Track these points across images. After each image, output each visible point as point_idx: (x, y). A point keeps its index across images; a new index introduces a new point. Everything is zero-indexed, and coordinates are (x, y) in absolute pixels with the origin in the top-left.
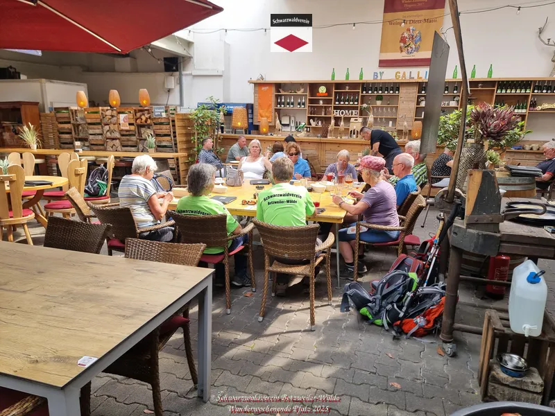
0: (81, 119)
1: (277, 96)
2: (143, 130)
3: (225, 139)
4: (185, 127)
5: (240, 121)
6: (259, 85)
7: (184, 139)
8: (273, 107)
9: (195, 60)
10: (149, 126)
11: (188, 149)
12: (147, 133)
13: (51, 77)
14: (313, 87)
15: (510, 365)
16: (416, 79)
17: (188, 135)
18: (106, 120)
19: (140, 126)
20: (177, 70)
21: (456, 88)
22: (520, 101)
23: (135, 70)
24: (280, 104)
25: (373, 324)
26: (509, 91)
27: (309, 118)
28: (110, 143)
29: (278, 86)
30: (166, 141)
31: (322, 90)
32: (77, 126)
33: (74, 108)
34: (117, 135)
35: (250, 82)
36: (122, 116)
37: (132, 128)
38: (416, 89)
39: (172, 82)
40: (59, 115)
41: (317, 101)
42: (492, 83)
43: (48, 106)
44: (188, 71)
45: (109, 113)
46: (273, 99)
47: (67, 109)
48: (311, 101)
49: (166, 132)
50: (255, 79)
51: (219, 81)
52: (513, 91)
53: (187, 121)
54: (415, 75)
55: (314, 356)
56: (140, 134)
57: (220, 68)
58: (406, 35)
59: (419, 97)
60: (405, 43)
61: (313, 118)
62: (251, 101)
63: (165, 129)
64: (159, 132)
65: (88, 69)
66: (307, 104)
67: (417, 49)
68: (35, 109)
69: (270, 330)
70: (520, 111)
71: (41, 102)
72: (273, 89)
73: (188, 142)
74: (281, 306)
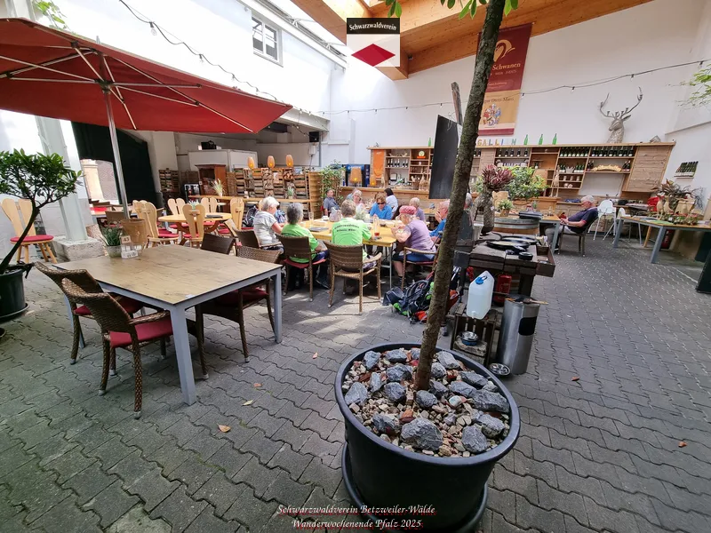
0: (251, 176)
1: (387, 159)
2: (288, 183)
3: (344, 190)
4: (315, 182)
5: (356, 177)
6: (373, 150)
7: (315, 190)
8: (384, 167)
9: (331, 133)
10: (292, 181)
11: (318, 197)
12: (290, 185)
13: (234, 148)
14: (415, 152)
15: (466, 338)
16: (494, 146)
17: (318, 187)
18: (265, 177)
19: (286, 181)
20: (318, 141)
21: (526, 153)
22: (579, 163)
23: (291, 142)
24: (390, 164)
25: (402, 314)
26: (570, 155)
27: (411, 175)
28: (268, 193)
29: (389, 151)
30: (302, 191)
31: (422, 154)
32: (248, 181)
33: (246, 169)
34: (272, 187)
35: (368, 149)
36: (275, 174)
37: (281, 182)
38: (494, 153)
39: (314, 149)
40: (237, 173)
41: (416, 163)
42: (556, 149)
43: (231, 168)
44: (325, 141)
45: (267, 172)
46: (385, 161)
47: (242, 169)
48: (413, 163)
49: (302, 185)
50: (372, 146)
51: (347, 148)
52: (574, 155)
53: (318, 177)
54: (493, 142)
55: (354, 328)
56: (286, 186)
57: (348, 139)
58: (488, 111)
59: (496, 159)
60: (487, 117)
61: (414, 175)
62: (368, 162)
63: (301, 183)
64: (298, 185)
65: (260, 142)
66: (409, 165)
67: (497, 122)
68: (223, 170)
69: (334, 312)
70: (578, 171)
71: (227, 164)
72: (385, 153)
73: (317, 192)
74: (347, 300)
